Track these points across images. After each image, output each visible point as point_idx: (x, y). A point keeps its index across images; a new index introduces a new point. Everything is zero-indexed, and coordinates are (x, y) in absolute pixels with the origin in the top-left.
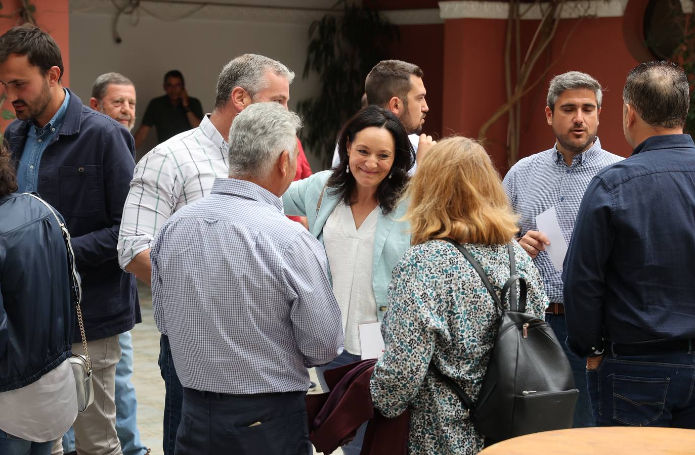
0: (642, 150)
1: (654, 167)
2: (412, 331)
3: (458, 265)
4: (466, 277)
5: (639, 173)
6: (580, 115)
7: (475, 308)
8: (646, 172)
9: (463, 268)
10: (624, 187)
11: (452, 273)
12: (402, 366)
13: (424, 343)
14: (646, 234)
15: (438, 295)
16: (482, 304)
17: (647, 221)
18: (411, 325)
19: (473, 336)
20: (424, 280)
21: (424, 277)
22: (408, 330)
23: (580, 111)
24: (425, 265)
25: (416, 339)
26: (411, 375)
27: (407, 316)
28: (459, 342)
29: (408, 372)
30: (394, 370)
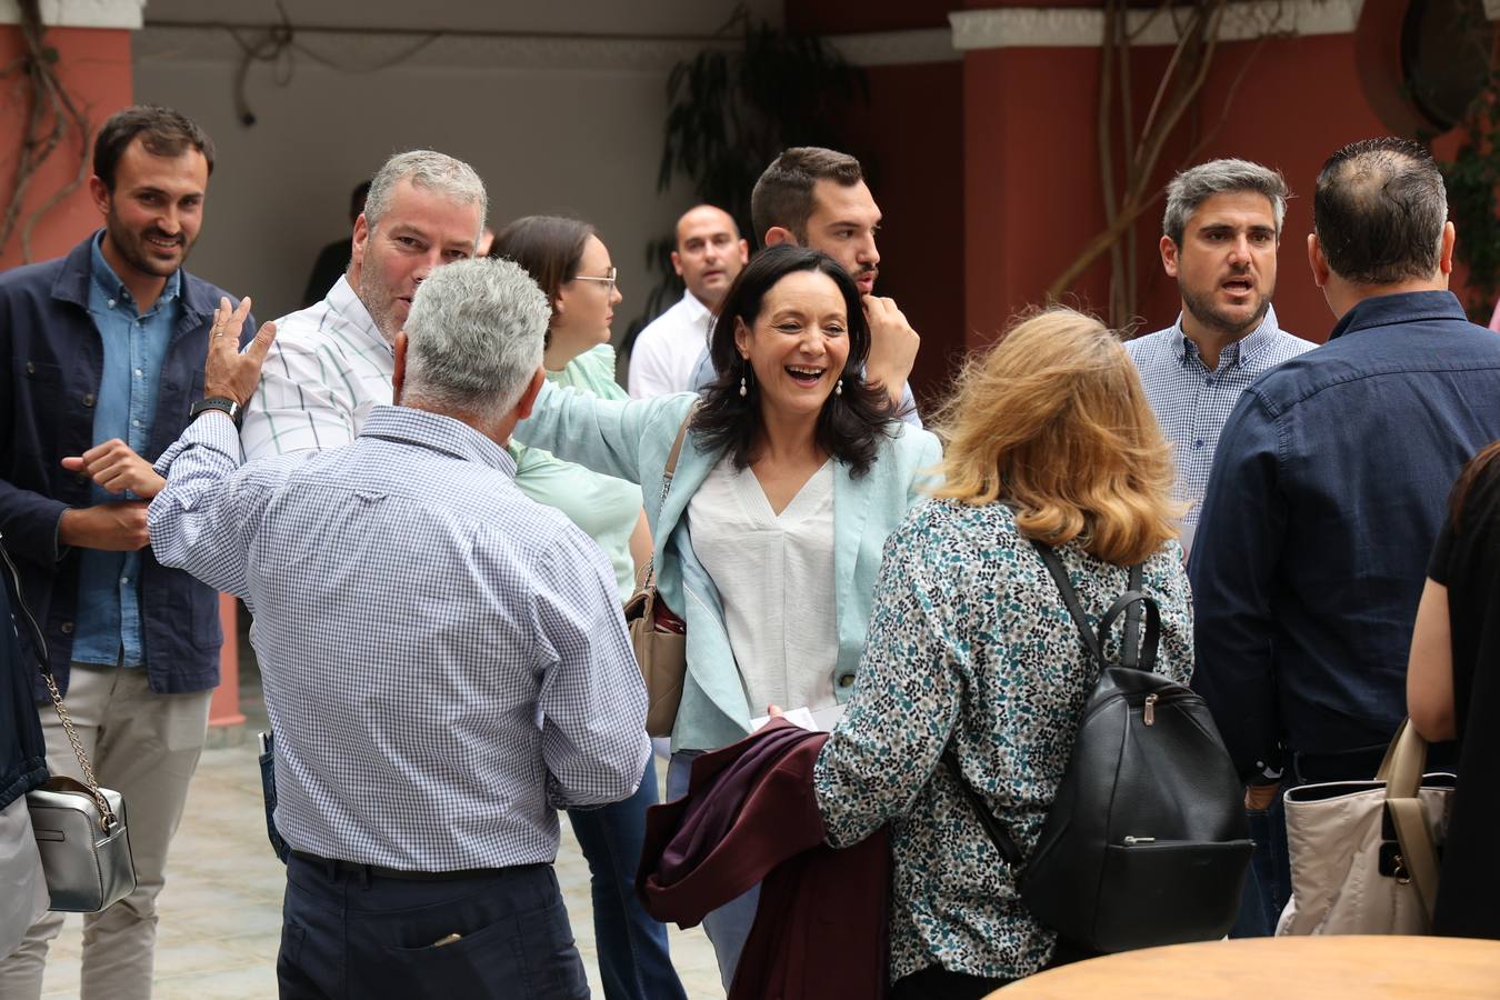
0: (1347, 330)
1: (1370, 363)
2: (914, 665)
3: (1014, 551)
4: (1026, 577)
5: (1337, 377)
6: (1243, 248)
7: (1041, 645)
8: (1353, 375)
9: (1024, 559)
10: (1305, 409)
11: (998, 562)
12: (891, 736)
13: (937, 692)
14: (1356, 510)
15: (960, 596)
16: (1057, 641)
17: (1357, 480)
18: (912, 651)
19: (1028, 701)
20: (937, 562)
21: (939, 557)
22: (904, 663)
23: (1242, 238)
24: (945, 534)
25: (921, 681)
26: (907, 758)
27: (904, 633)
28: (997, 702)
29: (902, 751)
30: (873, 745)
